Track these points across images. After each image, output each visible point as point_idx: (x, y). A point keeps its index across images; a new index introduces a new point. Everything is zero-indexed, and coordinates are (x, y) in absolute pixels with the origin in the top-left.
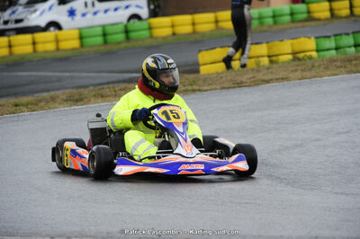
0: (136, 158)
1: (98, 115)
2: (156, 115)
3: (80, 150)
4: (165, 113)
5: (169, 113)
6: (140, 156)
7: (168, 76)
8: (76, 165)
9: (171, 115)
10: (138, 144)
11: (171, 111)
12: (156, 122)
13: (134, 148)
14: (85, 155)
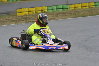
0: (35, 44)
2: (41, 31)
3: (18, 41)
4: (44, 31)
5: (45, 31)
6: (36, 43)
7: (45, 20)
8: (17, 45)
9: (46, 32)
10: (36, 40)
11: (46, 30)
12: (41, 33)
13: (35, 41)
14: (20, 42)
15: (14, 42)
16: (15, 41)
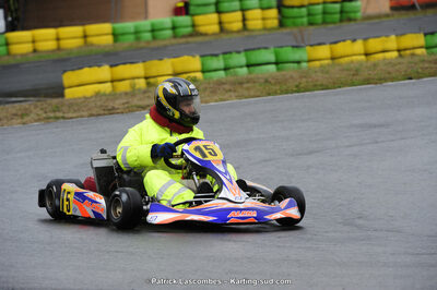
1: (103, 151)
2: (187, 151)
3: (90, 194)
4: (197, 149)
5: (203, 149)
6: (169, 201)
9: (206, 152)
10: (165, 187)
11: (205, 147)
12: (187, 160)
13: (161, 191)
14: (98, 200)
15: (68, 200)
16: (71, 197)
